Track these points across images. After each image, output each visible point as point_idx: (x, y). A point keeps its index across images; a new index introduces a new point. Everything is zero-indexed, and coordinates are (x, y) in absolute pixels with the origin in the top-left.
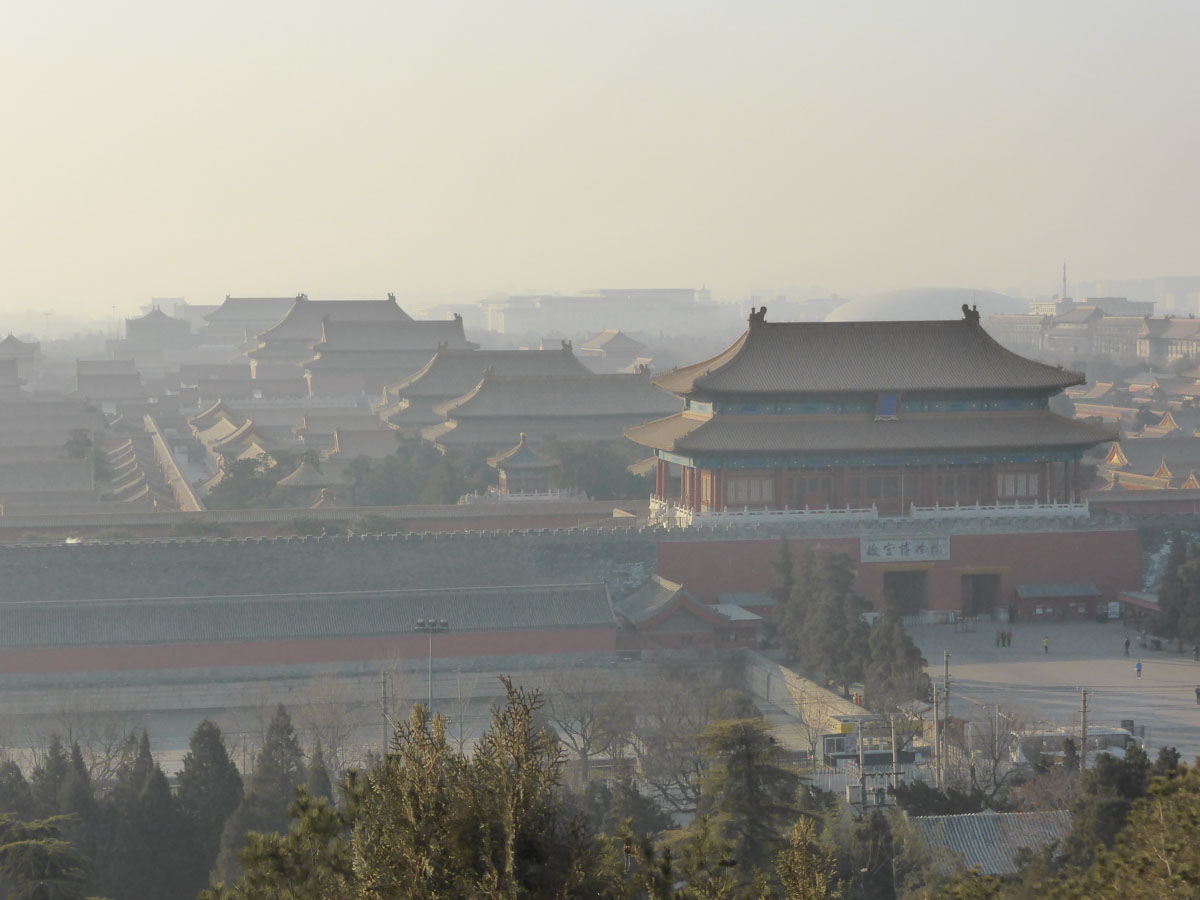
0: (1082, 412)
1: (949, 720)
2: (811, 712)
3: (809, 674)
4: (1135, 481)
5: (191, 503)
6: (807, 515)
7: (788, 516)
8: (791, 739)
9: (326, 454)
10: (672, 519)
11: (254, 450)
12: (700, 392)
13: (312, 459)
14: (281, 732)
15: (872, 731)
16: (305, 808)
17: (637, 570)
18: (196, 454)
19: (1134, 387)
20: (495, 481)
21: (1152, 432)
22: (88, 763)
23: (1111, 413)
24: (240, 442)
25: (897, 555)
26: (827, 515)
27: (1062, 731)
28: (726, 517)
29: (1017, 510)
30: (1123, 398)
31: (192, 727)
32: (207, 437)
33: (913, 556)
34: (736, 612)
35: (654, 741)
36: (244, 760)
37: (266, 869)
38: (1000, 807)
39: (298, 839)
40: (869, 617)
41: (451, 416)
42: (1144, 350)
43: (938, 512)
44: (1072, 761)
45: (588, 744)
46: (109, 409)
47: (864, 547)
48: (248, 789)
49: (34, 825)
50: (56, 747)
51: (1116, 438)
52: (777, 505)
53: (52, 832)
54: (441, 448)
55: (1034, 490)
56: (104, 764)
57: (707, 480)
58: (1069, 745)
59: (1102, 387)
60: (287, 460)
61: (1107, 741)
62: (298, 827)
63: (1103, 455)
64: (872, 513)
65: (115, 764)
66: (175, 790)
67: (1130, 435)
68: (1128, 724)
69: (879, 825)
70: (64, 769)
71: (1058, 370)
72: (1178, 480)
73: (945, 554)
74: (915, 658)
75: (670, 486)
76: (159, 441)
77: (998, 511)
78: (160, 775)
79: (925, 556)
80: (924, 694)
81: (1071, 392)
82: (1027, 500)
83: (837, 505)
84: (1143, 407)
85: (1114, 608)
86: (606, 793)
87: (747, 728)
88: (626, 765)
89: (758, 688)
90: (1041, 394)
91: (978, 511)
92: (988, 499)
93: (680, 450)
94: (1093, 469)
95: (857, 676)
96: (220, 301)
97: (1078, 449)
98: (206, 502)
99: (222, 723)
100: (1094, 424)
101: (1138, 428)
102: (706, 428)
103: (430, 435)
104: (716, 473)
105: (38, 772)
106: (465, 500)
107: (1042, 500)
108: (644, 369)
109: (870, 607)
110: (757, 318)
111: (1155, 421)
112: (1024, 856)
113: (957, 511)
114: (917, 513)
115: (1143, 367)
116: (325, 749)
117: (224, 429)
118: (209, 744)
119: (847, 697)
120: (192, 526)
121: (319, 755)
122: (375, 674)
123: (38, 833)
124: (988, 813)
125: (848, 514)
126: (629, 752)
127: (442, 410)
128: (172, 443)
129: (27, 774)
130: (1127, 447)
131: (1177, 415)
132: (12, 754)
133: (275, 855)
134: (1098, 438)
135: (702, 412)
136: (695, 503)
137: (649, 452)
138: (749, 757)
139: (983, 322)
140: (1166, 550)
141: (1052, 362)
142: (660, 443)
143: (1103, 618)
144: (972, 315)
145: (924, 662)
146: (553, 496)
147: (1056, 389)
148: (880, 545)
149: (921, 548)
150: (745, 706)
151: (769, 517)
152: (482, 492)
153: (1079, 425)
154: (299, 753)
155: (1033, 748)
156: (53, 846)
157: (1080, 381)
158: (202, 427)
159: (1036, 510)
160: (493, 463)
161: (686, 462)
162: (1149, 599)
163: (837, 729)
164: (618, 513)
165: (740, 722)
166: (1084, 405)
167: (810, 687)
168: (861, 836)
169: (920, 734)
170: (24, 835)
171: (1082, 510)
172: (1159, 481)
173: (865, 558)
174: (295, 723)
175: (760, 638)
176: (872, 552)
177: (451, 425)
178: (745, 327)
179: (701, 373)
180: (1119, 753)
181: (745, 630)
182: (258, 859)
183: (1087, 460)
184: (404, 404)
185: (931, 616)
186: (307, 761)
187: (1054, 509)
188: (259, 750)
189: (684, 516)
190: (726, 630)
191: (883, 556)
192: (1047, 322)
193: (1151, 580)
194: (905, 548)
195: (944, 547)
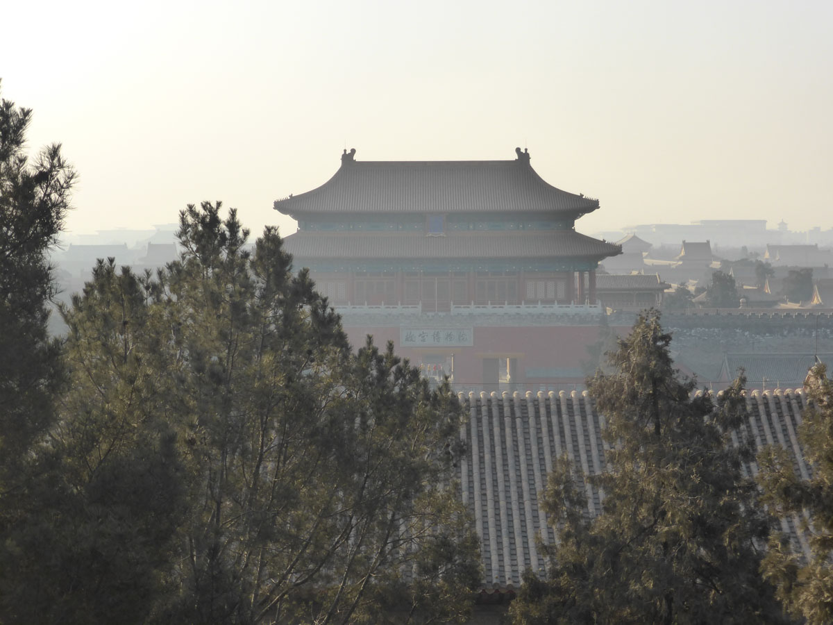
6: (366, 310)
7: (350, 310)
25: (429, 342)
26: (382, 310)
29: (539, 309)
33: (443, 342)
43: (473, 309)
47: (404, 334)
71: (580, 198)
73: (469, 341)
77: (524, 309)
79: (454, 343)
82: (547, 302)
83: (392, 302)
90: (568, 218)
91: (509, 309)
92: (515, 302)
97: (592, 261)
110: (347, 157)
113: (489, 309)
114: (454, 310)
125: (399, 309)
134: (606, 251)
147: (580, 212)
148: (416, 333)
149: (449, 336)
159: (557, 309)
171: (595, 310)
173: (403, 343)
176: (409, 338)
187: (569, 309)
191: (419, 342)
194: (436, 336)
195: (469, 336)
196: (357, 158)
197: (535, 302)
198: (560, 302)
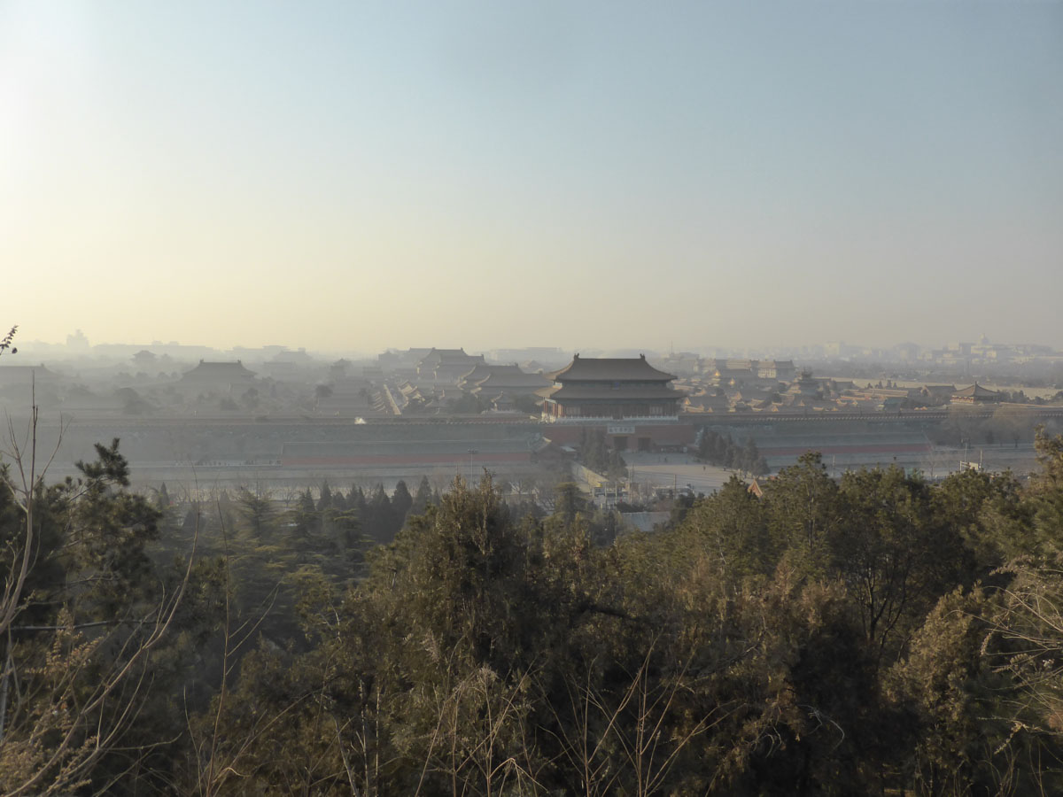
0: (676, 388)
1: (634, 483)
2: (590, 481)
3: (590, 468)
4: (693, 410)
5: (398, 412)
6: (591, 419)
7: (585, 419)
8: (584, 488)
9: (440, 397)
10: (549, 420)
11: (418, 396)
12: (558, 380)
13: (436, 399)
14: (425, 484)
15: (609, 487)
16: (429, 507)
17: (538, 435)
18: (400, 397)
19: (693, 380)
20: (493, 407)
21: (697, 394)
22: (364, 493)
23: (686, 388)
24: (414, 393)
25: (618, 432)
26: (597, 419)
27: (668, 487)
28: (565, 419)
29: (656, 418)
30: (689, 384)
31: (396, 483)
32: (403, 391)
33: (623, 432)
34: (568, 449)
35: (542, 489)
36: (413, 493)
37: (416, 526)
38: (649, 511)
39: (426, 517)
40: (609, 451)
41: (480, 386)
42: (696, 369)
43: (631, 418)
44: (671, 496)
45: (521, 490)
46: (372, 382)
47: (608, 429)
48: (414, 501)
49: (346, 512)
50: (353, 489)
51: (686, 396)
52: (582, 416)
53: (351, 514)
54: (477, 396)
55: (661, 412)
56: (369, 493)
57: (560, 407)
58: (671, 491)
59: (683, 380)
60: (428, 399)
61: (683, 490)
62: (427, 514)
63: (682, 401)
64: (612, 418)
65: (372, 493)
66: (391, 501)
67: (691, 395)
68: (689, 485)
69: (611, 516)
70: (356, 495)
71: (669, 375)
72: (706, 409)
73: (633, 432)
74: (623, 464)
75: (549, 409)
76: (388, 393)
77: (650, 418)
78: (386, 497)
79: (627, 432)
80: (626, 475)
81: (673, 382)
82: (659, 415)
83: (600, 415)
84: (696, 387)
85: (685, 449)
86: (526, 505)
87: (571, 485)
88: (532, 496)
89: (575, 473)
90: (664, 382)
91: (644, 418)
92: (647, 415)
93: (552, 398)
94: (680, 406)
95: (605, 469)
96: (408, 349)
97: (674, 400)
98: (403, 411)
99: (407, 481)
100: (680, 392)
101: (694, 393)
102: (560, 391)
103: (473, 392)
104: (563, 405)
105: (348, 495)
106: (484, 412)
107: (664, 415)
108: (541, 372)
109: (610, 448)
110: (576, 357)
111: (699, 391)
112: (656, 526)
113: (637, 418)
114: (625, 419)
115: (696, 374)
116: (439, 489)
117: (409, 389)
118: (402, 487)
119: (602, 475)
120: (398, 419)
121: (436, 491)
122: (454, 466)
123: (347, 515)
124: (645, 512)
125: (604, 419)
126: (534, 492)
127: (477, 384)
128: (392, 394)
129: (345, 496)
130: (690, 399)
131: (706, 390)
132: (341, 490)
133: (419, 522)
134: (681, 396)
135: (559, 386)
136: (556, 415)
137: (542, 398)
138: (571, 494)
139: (646, 359)
140: (702, 431)
141: (667, 372)
142: (545, 395)
143: (682, 452)
144: (643, 357)
145: (626, 465)
146: (512, 412)
147: (670, 380)
148: (613, 428)
149: (626, 430)
150: (571, 478)
151: (579, 419)
152: (489, 410)
153: (675, 391)
154: (431, 491)
155: (659, 492)
156: (353, 518)
157: (676, 378)
158: (402, 388)
159: (662, 418)
160: (493, 401)
161: (554, 402)
162: (696, 446)
163: (599, 485)
164: (532, 417)
165: (568, 483)
166: (677, 386)
167: (591, 472)
168: (605, 519)
169: (624, 487)
170: (343, 515)
171: (676, 418)
172: (700, 409)
173: (609, 432)
174: (429, 481)
175: (575, 457)
176: (611, 430)
177: (480, 389)
178: (572, 359)
179: (559, 373)
180: (686, 494)
181: (570, 454)
182: (414, 523)
183: (677, 403)
184: (465, 382)
185: (629, 451)
186: (433, 493)
187: (667, 418)
188: (418, 489)
189: (553, 419)
190: (565, 455)
191: (614, 432)
192: (666, 360)
193: (697, 440)
194: (621, 430)
195: (633, 429)
196: (580, 357)
197: (653, 415)
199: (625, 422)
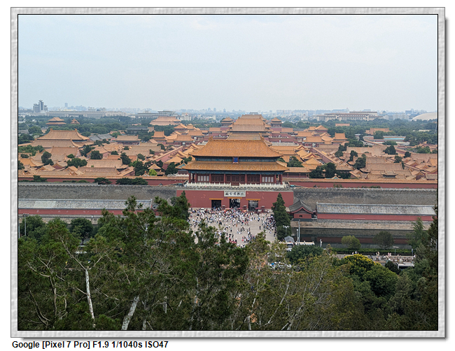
6: (215, 185)
7: (210, 185)
25: (233, 195)
26: (219, 185)
28: (195, 185)
29: (265, 186)
33: (237, 196)
43: (246, 185)
47: (225, 193)
52: (208, 182)
55: (272, 181)
71: (278, 153)
73: (244, 195)
77: (261, 186)
79: (239, 196)
82: (268, 183)
83: (222, 183)
91: (256, 185)
92: (258, 183)
102: (192, 164)
104: (195, 174)
113: (251, 185)
114: (241, 185)
125: (224, 185)
147: (278, 157)
148: (229, 193)
149: (238, 194)
159: (270, 186)
171: (282, 186)
176: (227, 194)
187: (275, 186)
191: (229, 195)
194: (235, 194)
195: (245, 193)
197: (264, 183)
198: (272, 183)
199: (241, 189)
